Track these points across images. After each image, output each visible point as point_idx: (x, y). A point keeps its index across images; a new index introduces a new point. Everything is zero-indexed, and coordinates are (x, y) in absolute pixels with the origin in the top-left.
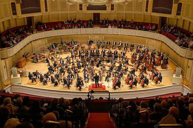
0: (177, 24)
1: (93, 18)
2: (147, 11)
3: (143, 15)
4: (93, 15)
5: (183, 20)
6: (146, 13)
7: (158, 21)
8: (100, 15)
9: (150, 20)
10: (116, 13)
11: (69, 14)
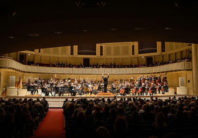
0: (163, 60)
1: (83, 63)
2: (133, 54)
3: (130, 58)
4: (83, 60)
5: (168, 55)
6: (133, 56)
7: (145, 62)
8: (90, 61)
9: (137, 62)
10: (105, 59)
11: (60, 58)
